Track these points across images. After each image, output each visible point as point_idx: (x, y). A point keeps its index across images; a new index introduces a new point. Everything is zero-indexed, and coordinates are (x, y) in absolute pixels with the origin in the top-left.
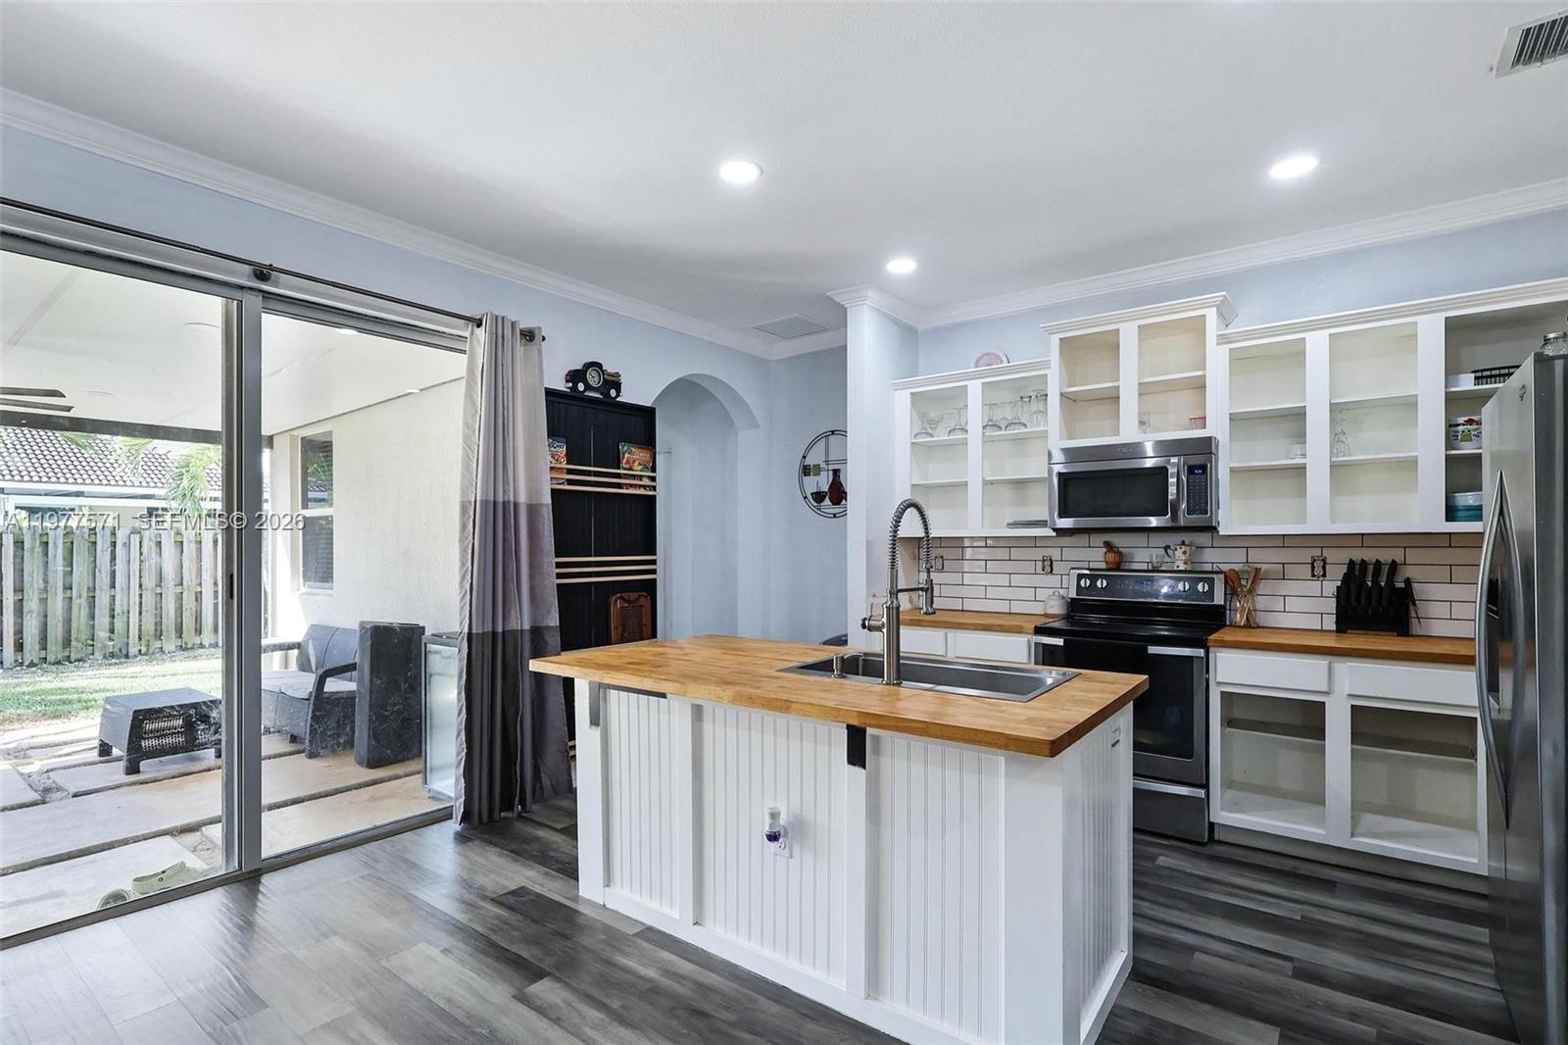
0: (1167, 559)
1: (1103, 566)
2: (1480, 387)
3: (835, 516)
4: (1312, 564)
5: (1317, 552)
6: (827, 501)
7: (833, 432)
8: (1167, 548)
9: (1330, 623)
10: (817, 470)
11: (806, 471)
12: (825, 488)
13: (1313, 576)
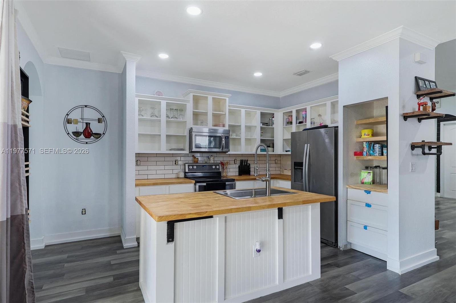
0: (208, 160)
1: (192, 162)
2: (263, 126)
3: (87, 143)
4: (234, 161)
5: (235, 158)
6: (82, 136)
7: (86, 106)
8: (208, 157)
9: (237, 174)
10: (76, 122)
11: (69, 121)
12: (81, 130)
13: (235, 163)
